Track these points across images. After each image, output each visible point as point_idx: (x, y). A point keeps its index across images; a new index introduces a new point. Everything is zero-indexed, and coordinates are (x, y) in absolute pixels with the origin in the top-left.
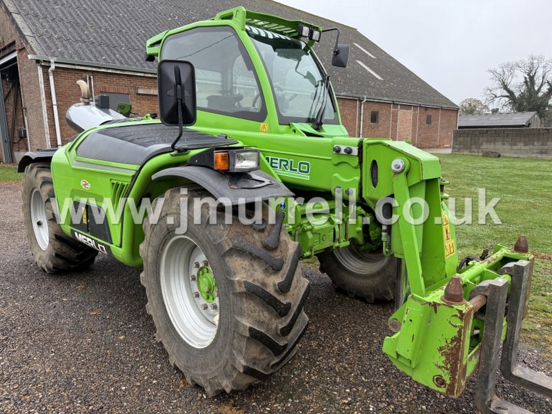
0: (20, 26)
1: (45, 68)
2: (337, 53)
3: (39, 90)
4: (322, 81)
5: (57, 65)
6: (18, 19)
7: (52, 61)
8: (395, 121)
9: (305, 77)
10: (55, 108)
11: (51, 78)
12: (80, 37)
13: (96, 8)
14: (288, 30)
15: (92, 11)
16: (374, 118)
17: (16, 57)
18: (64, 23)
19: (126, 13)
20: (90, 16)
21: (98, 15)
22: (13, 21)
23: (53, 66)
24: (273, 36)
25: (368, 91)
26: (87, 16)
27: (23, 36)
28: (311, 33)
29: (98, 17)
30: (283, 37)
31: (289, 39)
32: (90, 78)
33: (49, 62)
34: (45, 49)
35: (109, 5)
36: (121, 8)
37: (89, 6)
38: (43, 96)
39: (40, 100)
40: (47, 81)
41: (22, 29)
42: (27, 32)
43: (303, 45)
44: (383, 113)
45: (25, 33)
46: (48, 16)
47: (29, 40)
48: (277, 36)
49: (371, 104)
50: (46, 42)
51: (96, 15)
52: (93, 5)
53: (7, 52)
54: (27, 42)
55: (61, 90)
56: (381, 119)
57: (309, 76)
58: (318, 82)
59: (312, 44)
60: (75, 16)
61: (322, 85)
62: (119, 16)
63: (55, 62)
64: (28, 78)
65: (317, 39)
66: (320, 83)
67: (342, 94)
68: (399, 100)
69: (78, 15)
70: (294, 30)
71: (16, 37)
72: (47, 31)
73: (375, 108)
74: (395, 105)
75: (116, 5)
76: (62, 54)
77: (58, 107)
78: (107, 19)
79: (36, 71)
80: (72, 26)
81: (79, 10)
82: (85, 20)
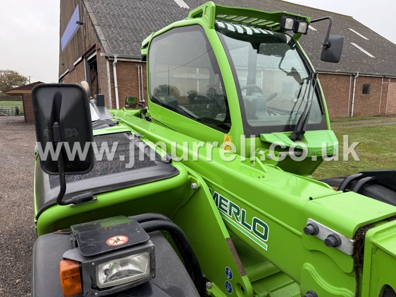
0: (98, 34)
1: (111, 62)
2: (327, 46)
3: (107, 77)
4: (308, 79)
5: (118, 59)
6: (98, 29)
7: (115, 56)
8: (385, 92)
9: (289, 74)
10: (116, 89)
11: (115, 69)
12: (137, 39)
13: (150, 17)
14: (270, 23)
15: (147, 19)
16: (366, 90)
17: (96, 55)
18: (127, 30)
19: (170, 19)
20: (145, 23)
21: (151, 22)
22: (95, 30)
23: (116, 60)
24: (253, 31)
25: (360, 67)
26: (143, 23)
27: (99, 41)
28: (296, 25)
29: (150, 24)
30: (264, 32)
31: (271, 33)
32: (140, 68)
33: (114, 57)
34: (112, 49)
35: (159, 15)
36: (167, 16)
37: (145, 17)
38: (109, 81)
39: (107, 84)
40: (112, 70)
41: (99, 36)
42: (102, 38)
43: (288, 39)
44: (374, 85)
45: (101, 39)
46: (118, 25)
47: (103, 42)
48: (257, 31)
49: (364, 79)
50: (113, 44)
51: (149, 23)
52: (148, 15)
53: (92, 51)
54: (101, 45)
55: (120, 77)
56: (372, 91)
57: (294, 73)
58: (304, 79)
59: (298, 38)
60: (135, 24)
61: (308, 83)
62: (165, 22)
63: (117, 58)
64: (102, 69)
65: (304, 32)
66: (305, 81)
67: (336, 71)
68: (390, 74)
69: (137, 23)
70: (277, 23)
71: (96, 42)
72: (115, 36)
73: (367, 82)
74: (386, 78)
75: (164, 14)
76: (123, 51)
77: (118, 89)
78: (156, 24)
79: (106, 64)
80: (132, 31)
81: (139, 20)
82: (141, 26)
